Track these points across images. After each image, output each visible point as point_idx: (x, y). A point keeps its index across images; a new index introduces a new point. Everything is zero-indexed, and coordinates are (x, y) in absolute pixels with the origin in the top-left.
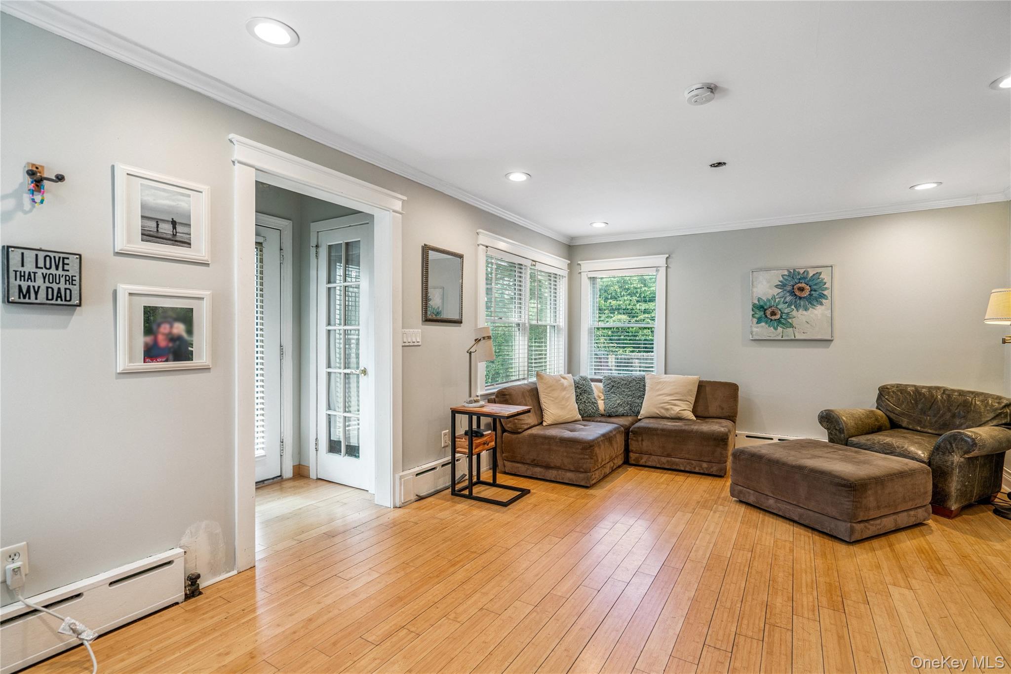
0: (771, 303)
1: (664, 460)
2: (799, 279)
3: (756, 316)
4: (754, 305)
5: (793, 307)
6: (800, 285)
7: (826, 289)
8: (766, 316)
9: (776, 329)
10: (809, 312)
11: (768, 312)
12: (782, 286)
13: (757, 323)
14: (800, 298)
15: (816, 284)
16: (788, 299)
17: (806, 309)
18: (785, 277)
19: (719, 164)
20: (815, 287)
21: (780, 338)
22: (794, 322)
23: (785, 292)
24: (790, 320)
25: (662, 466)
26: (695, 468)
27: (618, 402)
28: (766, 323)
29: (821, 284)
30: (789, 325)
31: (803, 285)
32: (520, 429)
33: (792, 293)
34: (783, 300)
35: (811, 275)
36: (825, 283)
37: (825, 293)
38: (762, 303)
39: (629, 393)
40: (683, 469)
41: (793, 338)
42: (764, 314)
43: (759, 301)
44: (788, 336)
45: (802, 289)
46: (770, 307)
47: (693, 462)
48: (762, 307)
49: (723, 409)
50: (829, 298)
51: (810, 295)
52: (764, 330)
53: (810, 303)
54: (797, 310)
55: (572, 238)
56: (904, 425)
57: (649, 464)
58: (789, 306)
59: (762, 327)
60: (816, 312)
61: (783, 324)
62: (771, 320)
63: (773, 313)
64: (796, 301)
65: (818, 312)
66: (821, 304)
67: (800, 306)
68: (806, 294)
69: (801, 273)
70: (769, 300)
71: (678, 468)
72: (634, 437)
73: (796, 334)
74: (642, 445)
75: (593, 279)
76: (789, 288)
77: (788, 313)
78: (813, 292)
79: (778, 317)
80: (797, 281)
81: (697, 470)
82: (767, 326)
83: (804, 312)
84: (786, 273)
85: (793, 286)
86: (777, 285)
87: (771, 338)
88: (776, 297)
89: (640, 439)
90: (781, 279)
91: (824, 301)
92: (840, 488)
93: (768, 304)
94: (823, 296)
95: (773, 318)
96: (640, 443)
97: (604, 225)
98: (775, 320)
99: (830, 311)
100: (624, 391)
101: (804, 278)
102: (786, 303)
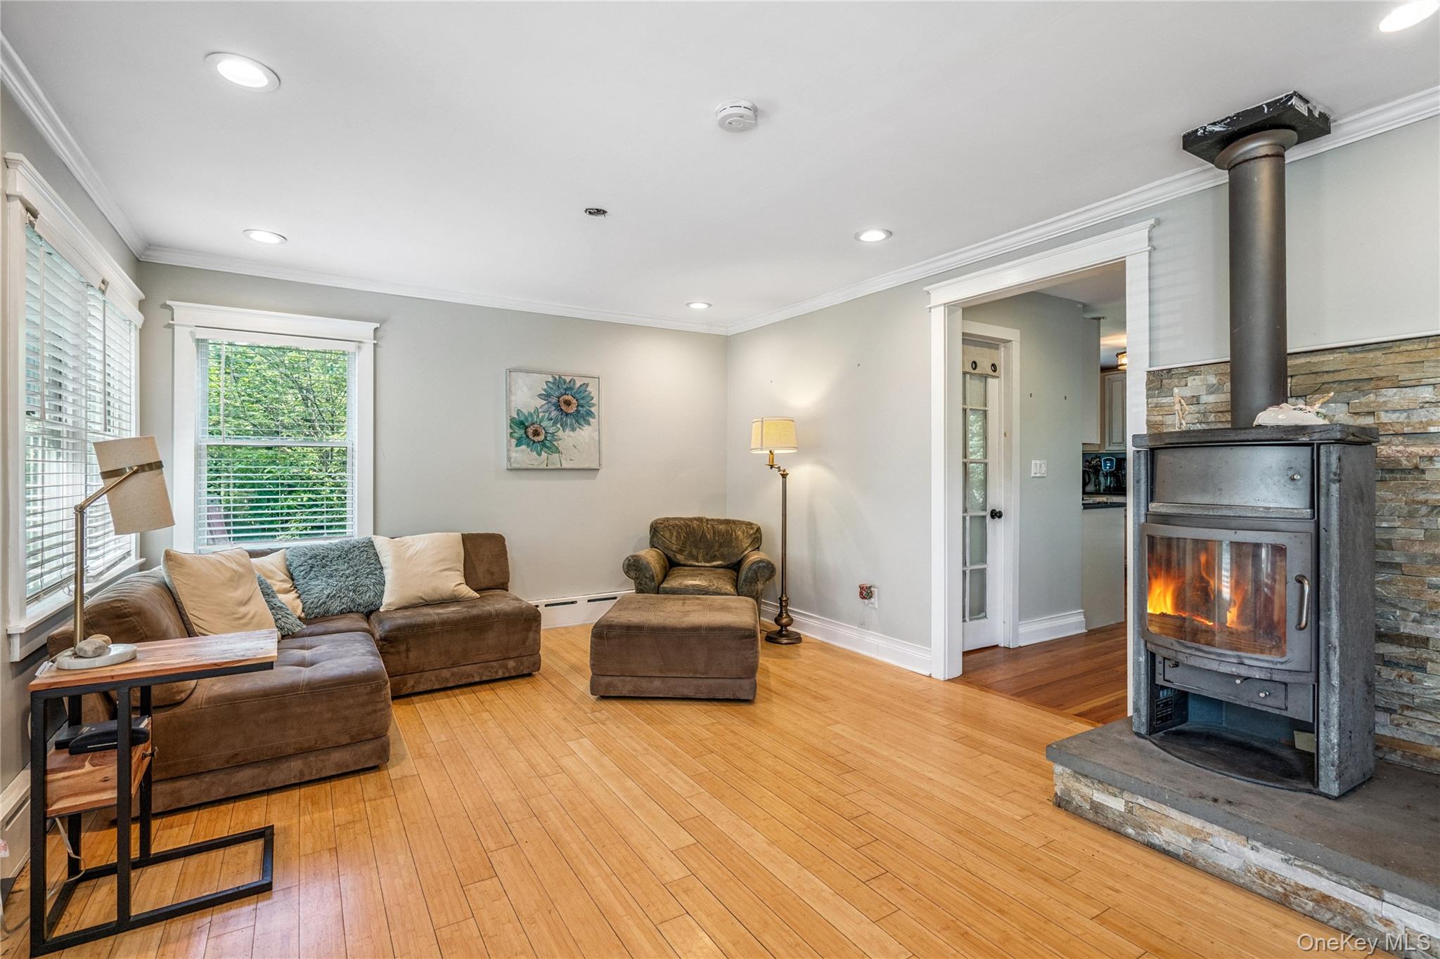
0: (533, 419)
1: (446, 673)
2: (566, 389)
3: (515, 435)
4: (512, 420)
5: (559, 426)
6: (566, 397)
7: (593, 405)
8: (527, 436)
9: (539, 454)
10: (576, 432)
11: (530, 431)
12: (546, 396)
13: (517, 446)
14: (567, 414)
15: (583, 398)
16: (554, 414)
17: (573, 430)
18: (551, 385)
19: (600, 212)
20: (582, 402)
21: (544, 466)
22: (560, 445)
23: (550, 405)
24: (555, 443)
25: (442, 686)
26: (497, 672)
27: (326, 592)
28: (528, 446)
29: (588, 399)
30: (554, 449)
31: (569, 398)
32: (182, 692)
33: (558, 408)
34: (547, 415)
35: (578, 385)
36: (593, 398)
37: (593, 409)
38: (522, 418)
39: (348, 572)
40: (477, 679)
41: (559, 466)
42: (526, 433)
43: (518, 415)
44: (553, 464)
45: (568, 403)
46: (533, 424)
47: (494, 664)
48: (522, 423)
49: (492, 574)
50: (597, 417)
51: (578, 411)
52: (524, 455)
53: (577, 421)
54: (564, 431)
55: (150, 246)
56: (683, 562)
57: (421, 688)
58: (555, 423)
59: (523, 451)
60: (583, 433)
61: (548, 448)
62: (534, 442)
63: (536, 433)
64: (562, 419)
65: (585, 434)
66: (589, 424)
67: (566, 424)
68: (572, 409)
69: (568, 381)
70: (530, 414)
71: (470, 680)
72: (391, 647)
73: (563, 462)
74: (407, 657)
75: (200, 342)
76: (554, 400)
77: (553, 434)
78: (580, 408)
79: (542, 438)
80: (563, 392)
81: (500, 675)
82: (529, 450)
83: (571, 433)
84: (551, 379)
85: (559, 398)
86: (541, 395)
87: (534, 467)
88: (540, 410)
89: (403, 648)
90: (545, 387)
91: (591, 420)
92: (745, 641)
93: (530, 419)
94: (590, 414)
95: (536, 439)
96: (404, 655)
97: (276, 240)
98: (539, 442)
99: (597, 433)
100: (336, 570)
101: (571, 389)
102: (551, 419)
